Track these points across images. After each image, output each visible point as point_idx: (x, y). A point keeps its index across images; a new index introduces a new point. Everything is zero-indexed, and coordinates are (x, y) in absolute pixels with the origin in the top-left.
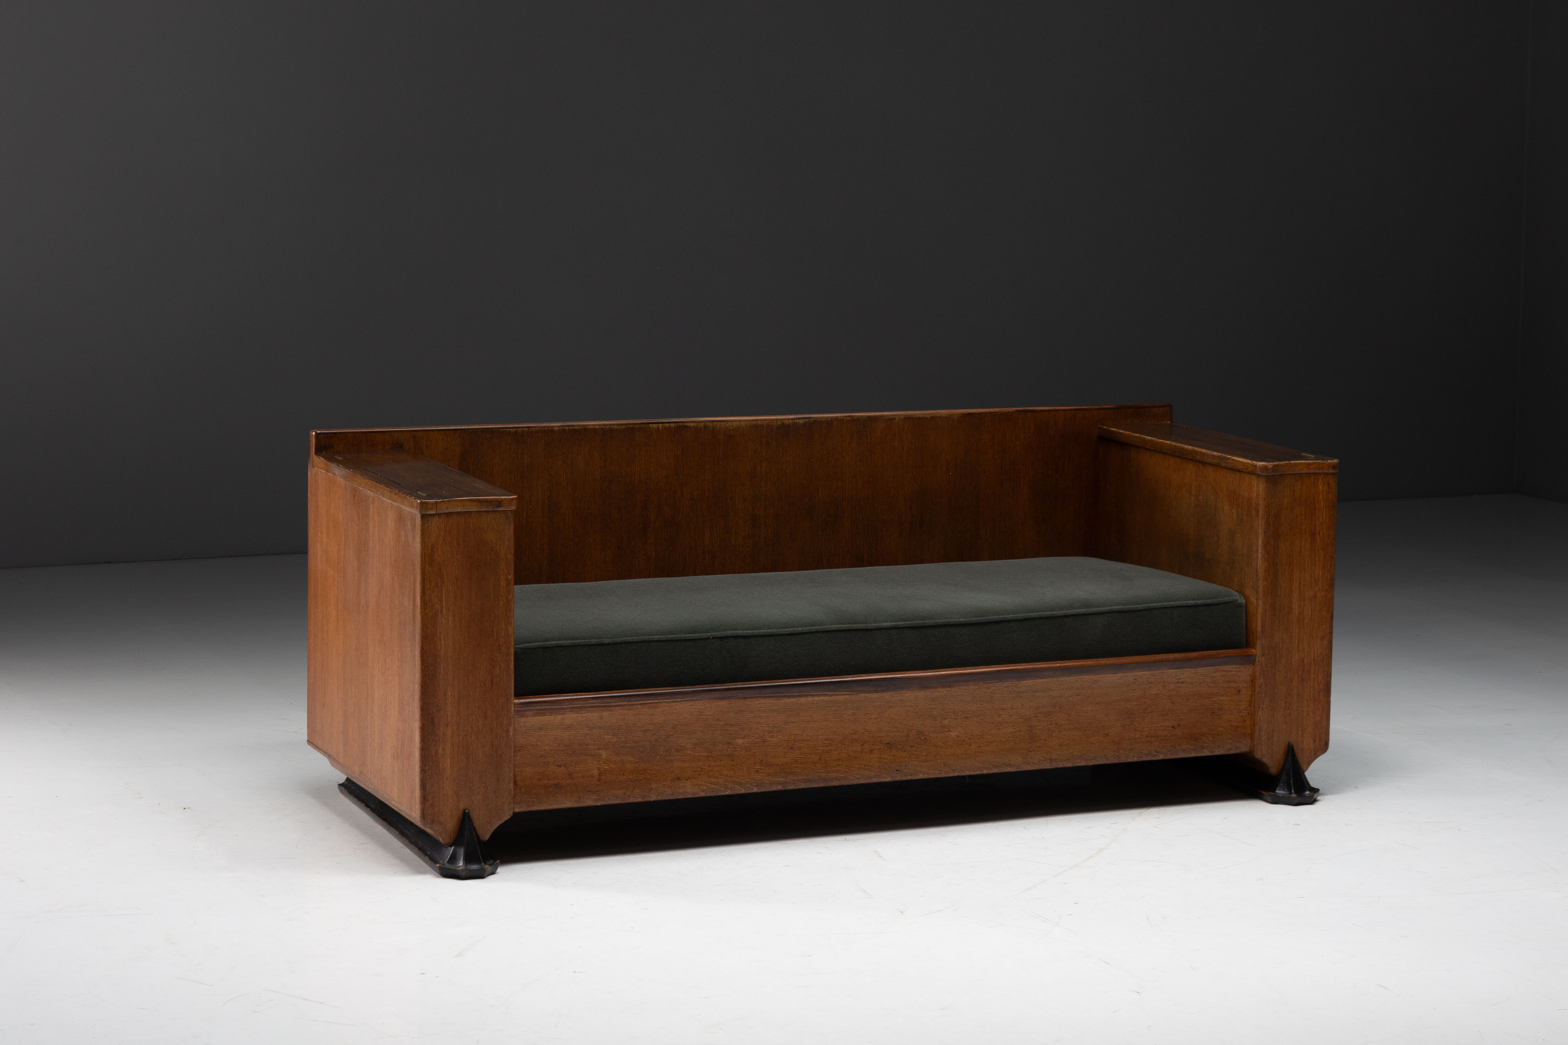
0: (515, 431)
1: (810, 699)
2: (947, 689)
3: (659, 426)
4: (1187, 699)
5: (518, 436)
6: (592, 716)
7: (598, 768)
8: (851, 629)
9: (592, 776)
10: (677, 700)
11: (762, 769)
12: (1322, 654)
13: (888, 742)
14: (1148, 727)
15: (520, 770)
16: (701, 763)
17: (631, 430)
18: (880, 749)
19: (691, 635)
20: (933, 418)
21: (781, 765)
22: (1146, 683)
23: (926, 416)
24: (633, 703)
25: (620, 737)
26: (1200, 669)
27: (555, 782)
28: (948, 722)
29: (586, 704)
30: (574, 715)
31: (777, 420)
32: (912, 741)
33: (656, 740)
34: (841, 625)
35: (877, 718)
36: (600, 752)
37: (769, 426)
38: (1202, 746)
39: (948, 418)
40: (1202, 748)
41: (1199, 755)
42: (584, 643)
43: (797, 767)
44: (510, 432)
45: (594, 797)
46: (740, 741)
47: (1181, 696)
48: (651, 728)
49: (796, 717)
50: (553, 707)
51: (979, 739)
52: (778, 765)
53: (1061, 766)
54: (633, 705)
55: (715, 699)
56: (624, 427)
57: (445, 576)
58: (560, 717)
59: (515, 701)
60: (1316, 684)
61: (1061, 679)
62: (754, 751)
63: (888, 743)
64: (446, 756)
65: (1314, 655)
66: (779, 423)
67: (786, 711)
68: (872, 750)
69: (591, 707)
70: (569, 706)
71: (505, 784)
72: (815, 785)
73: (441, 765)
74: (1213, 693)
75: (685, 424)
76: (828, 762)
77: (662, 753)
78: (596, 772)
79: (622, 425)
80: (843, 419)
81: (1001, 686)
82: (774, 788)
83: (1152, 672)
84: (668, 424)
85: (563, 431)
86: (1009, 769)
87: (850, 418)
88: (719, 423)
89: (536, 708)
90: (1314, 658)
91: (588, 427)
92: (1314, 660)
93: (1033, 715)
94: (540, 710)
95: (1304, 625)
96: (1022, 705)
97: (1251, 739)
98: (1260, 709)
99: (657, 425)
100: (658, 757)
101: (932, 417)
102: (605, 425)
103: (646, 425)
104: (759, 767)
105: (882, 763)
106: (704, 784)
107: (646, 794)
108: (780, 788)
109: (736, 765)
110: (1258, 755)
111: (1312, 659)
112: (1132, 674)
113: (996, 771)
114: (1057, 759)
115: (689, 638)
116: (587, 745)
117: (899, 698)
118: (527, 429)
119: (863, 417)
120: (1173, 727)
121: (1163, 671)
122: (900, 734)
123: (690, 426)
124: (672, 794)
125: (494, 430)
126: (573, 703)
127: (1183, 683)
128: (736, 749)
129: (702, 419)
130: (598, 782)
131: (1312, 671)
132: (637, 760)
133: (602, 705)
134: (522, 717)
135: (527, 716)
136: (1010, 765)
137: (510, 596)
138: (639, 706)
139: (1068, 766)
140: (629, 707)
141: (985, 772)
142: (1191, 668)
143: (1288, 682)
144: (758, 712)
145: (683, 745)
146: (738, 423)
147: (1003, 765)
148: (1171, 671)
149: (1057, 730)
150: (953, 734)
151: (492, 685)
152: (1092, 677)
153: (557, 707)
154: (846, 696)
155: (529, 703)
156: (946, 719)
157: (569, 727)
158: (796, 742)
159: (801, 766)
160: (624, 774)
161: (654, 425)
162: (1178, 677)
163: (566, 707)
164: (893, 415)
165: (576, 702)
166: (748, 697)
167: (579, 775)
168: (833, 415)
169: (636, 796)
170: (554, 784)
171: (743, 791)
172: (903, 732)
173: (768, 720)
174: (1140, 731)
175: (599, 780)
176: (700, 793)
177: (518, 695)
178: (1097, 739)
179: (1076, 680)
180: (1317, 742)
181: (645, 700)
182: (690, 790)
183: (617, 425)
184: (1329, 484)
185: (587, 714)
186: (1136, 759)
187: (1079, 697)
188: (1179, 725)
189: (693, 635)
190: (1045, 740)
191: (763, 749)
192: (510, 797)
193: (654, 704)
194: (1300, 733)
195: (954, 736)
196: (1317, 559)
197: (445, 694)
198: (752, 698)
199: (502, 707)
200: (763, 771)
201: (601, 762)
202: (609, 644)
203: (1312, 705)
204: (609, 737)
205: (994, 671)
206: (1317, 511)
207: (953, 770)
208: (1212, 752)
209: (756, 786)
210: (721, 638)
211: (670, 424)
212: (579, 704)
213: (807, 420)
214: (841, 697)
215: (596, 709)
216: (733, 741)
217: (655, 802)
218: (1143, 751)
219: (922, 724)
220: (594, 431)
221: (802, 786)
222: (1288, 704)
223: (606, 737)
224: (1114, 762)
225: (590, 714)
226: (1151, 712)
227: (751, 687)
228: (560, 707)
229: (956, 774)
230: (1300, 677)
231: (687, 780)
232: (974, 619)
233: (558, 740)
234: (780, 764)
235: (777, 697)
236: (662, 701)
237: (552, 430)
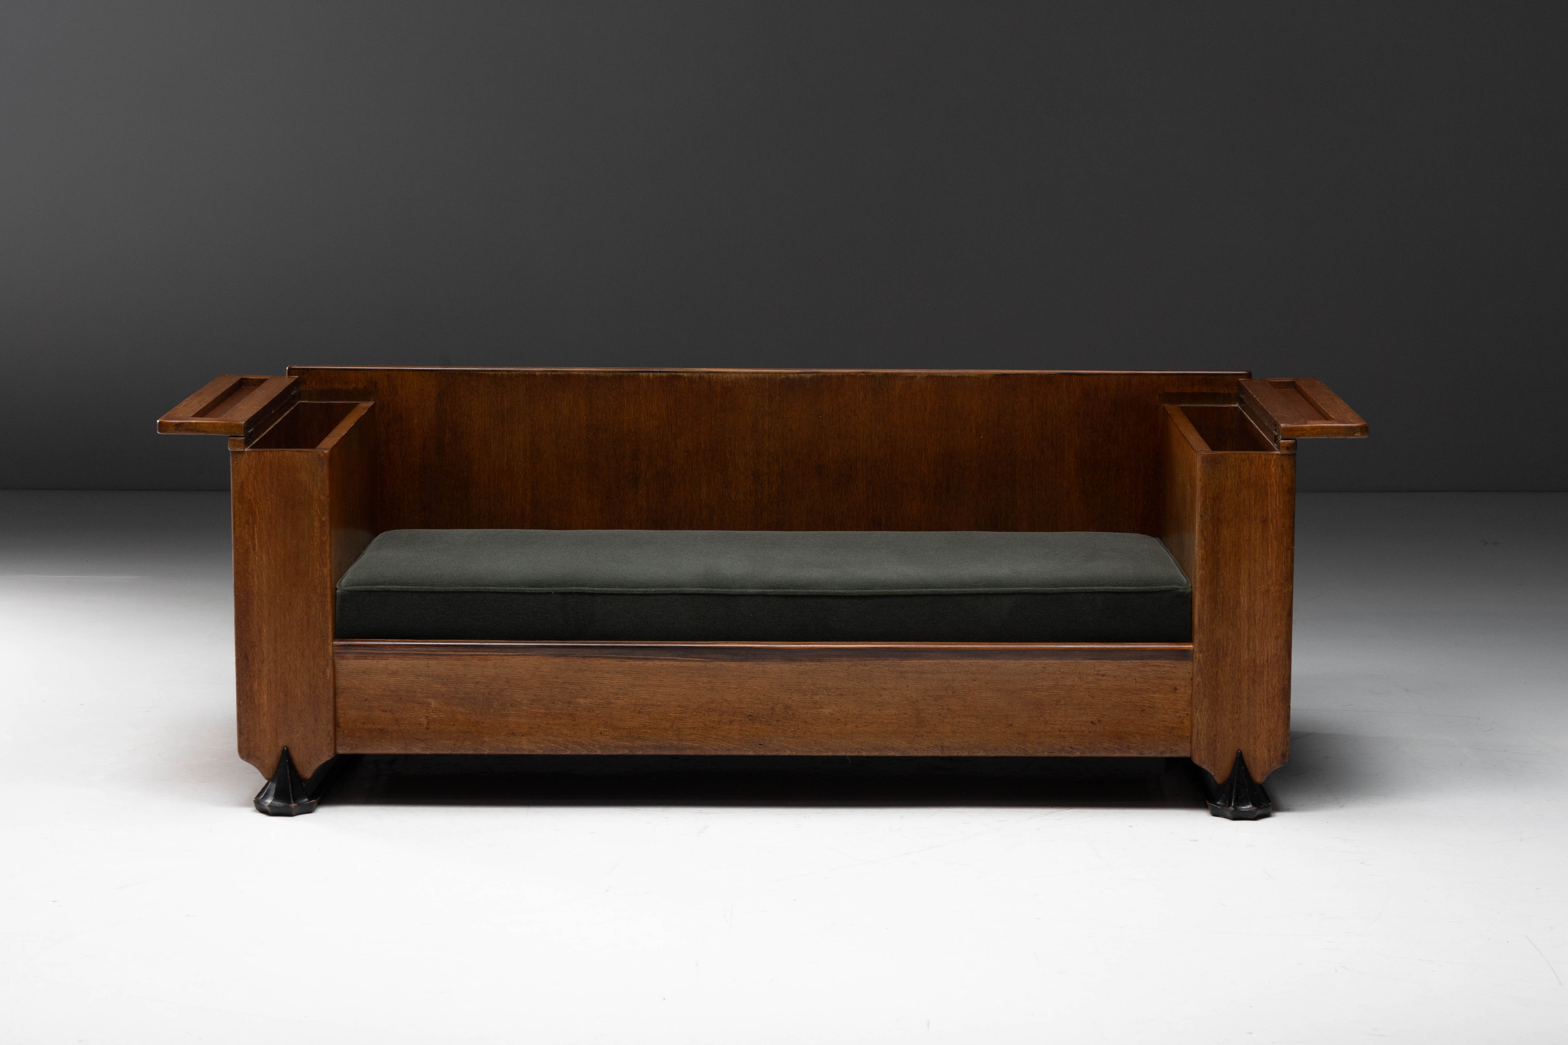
0: (495, 374)
1: (658, 663)
2: (816, 663)
3: (649, 375)
4: (1110, 693)
5: (497, 379)
6: (420, 664)
7: (426, 716)
8: (711, 593)
9: (420, 724)
10: (508, 654)
11: (606, 731)
12: (1276, 654)
13: (750, 714)
14: (1061, 721)
15: (342, 712)
16: (538, 720)
17: (619, 378)
18: (741, 721)
19: (531, 589)
20: (961, 377)
21: (628, 729)
22: (1058, 672)
23: (953, 376)
24: (460, 653)
25: (450, 687)
26: (1123, 662)
27: (380, 727)
28: (820, 698)
29: (409, 651)
30: (398, 661)
31: (781, 373)
32: (778, 715)
33: (489, 693)
34: (701, 589)
35: (737, 689)
36: (429, 700)
37: (772, 379)
38: (1128, 746)
39: (978, 378)
40: (1129, 748)
41: (1126, 755)
42: (413, 590)
43: (646, 732)
44: (488, 375)
45: (422, 745)
46: (582, 701)
47: (1102, 689)
48: (484, 681)
49: (643, 680)
50: (374, 652)
51: (857, 718)
52: (624, 729)
53: (955, 755)
54: (461, 655)
55: (550, 655)
56: (611, 374)
57: (257, 513)
58: (383, 662)
59: (334, 643)
60: (1270, 687)
61: (952, 661)
62: (598, 712)
63: (750, 716)
64: (262, 692)
65: (1268, 655)
66: (783, 376)
67: (633, 673)
68: (732, 721)
69: (415, 654)
70: (392, 652)
71: (324, 725)
72: (666, 753)
73: (256, 701)
74: (1142, 689)
75: (678, 374)
76: (681, 729)
77: (495, 706)
78: (424, 721)
79: (609, 372)
80: (856, 375)
81: (880, 664)
82: (620, 752)
83: (1064, 661)
84: (659, 374)
85: (545, 375)
86: (892, 754)
87: (864, 374)
88: (715, 374)
89: (355, 651)
90: (1267, 659)
91: (572, 373)
92: (1267, 661)
93: (920, 698)
94: (361, 653)
95: (1255, 622)
96: (908, 686)
97: (1191, 743)
98: (1198, 710)
99: (647, 373)
100: (491, 710)
101: (959, 376)
102: (590, 372)
103: (636, 373)
104: (603, 729)
105: (742, 736)
106: (542, 741)
107: (478, 746)
108: (626, 752)
109: (577, 725)
110: (1196, 761)
111: (1266, 660)
112: (1039, 662)
113: (876, 754)
114: (949, 747)
115: (529, 591)
116: (414, 692)
117: (761, 669)
118: (507, 373)
119: (878, 373)
120: (1092, 722)
121: (1078, 661)
122: (764, 707)
123: (683, 375)
124: (507, 749)
125: (471, 372)
126: (395, 649)
127: (1103, 675)
128: (578, 709)
129: (697, 370)
130: (426, 730)
131: (1265, 673)
132: (468, 712)
133: (427, 653)
134: (343, 659)
135: (348, 659)
136: (893, 749)
137: (324, 537)
138: (468, 657)
139: (964, 755)
140: (457, 657)
141: (864, 754)
142: (1113, 660)
143: (1236, 683)
144: (600, 673)
145: (519, 700)
146: (737, 375)
147: (885, 748)
148: (1088, 661)
149: (950, 716)
150: (827, 711)
151: (309, 625)
152: (990, 662)
153: (379, 652)
154: (699, 663)
155: (349, 645)
156: (816, 695)
157: (395, 673)
158: (644, 706)
159: (650, 731)
160: (454, 725)
161: (644, 374)
162: (1097, 669)
163: (389, 652)
164: (915, 373)
165: (398, 649)
166: (586, 657)
167: (406, 722)
168: (845, 371)
169: (467, 748)
170: (379, 729)
171: (585, 753)
172: (767, 705)
173: (612, 681)
174: (1051, 724)
175: (427, 729)
176: (538, 750)
177: (337, 636)
178: (998, 729)
179: (971, 664)
180: (1272, 753)
181: (473, 652)
182: (525, 746)
183: (604, 372)
184: (1282, 467)
185: (413, 661)
186: (1046, 754)
187: (975, 683)
188: (1099, 721)
189: (534, 589)
190: (935, 725)
191: (608, 711)
192: (329, 738)
193: (484, 656)
194: (1252, 740)
195: (827, 713)
196: (1270, 549)
197: (260, 631)
198: (592, 657)
199: (319, 648)
200: (607, 733)
201: (430, 711)
202: (440, 592)
203: (1265, 710)
204: (437, 686)
205: (870, 647)
206: (1269, 496)
207: (826, 750)
208: (1141, 754)
209: (601, 748)
210: (563, 594)
211: (662, 373)
212: (402, 650)
213: (815, 375)
214: (694, 663)
215: (419, 656)
216: (574, 700)
217: (489, 756)
218: (1055, 746)
219: (789, 698)
220: (579, 377)
221: (651, 752)
222: (1235, 708)
223: (435, 686)
224: (1020, 755)
225: (415, 661)
226: (1065, 704)
227: (605, 646)
228: (381, 652)
229: (830, 754)
230: (1251, 679)
231: (523, 736)
232: (855, 592)
233: (383, 685)
234: (627, 727)
235: (620, 658)
236: (491, 653)
237: (534, 375)
